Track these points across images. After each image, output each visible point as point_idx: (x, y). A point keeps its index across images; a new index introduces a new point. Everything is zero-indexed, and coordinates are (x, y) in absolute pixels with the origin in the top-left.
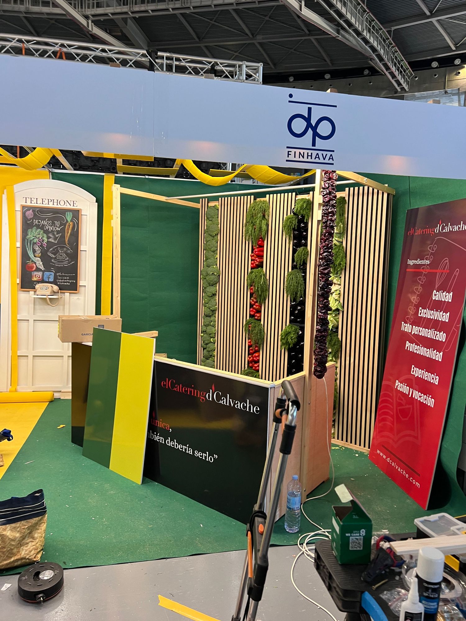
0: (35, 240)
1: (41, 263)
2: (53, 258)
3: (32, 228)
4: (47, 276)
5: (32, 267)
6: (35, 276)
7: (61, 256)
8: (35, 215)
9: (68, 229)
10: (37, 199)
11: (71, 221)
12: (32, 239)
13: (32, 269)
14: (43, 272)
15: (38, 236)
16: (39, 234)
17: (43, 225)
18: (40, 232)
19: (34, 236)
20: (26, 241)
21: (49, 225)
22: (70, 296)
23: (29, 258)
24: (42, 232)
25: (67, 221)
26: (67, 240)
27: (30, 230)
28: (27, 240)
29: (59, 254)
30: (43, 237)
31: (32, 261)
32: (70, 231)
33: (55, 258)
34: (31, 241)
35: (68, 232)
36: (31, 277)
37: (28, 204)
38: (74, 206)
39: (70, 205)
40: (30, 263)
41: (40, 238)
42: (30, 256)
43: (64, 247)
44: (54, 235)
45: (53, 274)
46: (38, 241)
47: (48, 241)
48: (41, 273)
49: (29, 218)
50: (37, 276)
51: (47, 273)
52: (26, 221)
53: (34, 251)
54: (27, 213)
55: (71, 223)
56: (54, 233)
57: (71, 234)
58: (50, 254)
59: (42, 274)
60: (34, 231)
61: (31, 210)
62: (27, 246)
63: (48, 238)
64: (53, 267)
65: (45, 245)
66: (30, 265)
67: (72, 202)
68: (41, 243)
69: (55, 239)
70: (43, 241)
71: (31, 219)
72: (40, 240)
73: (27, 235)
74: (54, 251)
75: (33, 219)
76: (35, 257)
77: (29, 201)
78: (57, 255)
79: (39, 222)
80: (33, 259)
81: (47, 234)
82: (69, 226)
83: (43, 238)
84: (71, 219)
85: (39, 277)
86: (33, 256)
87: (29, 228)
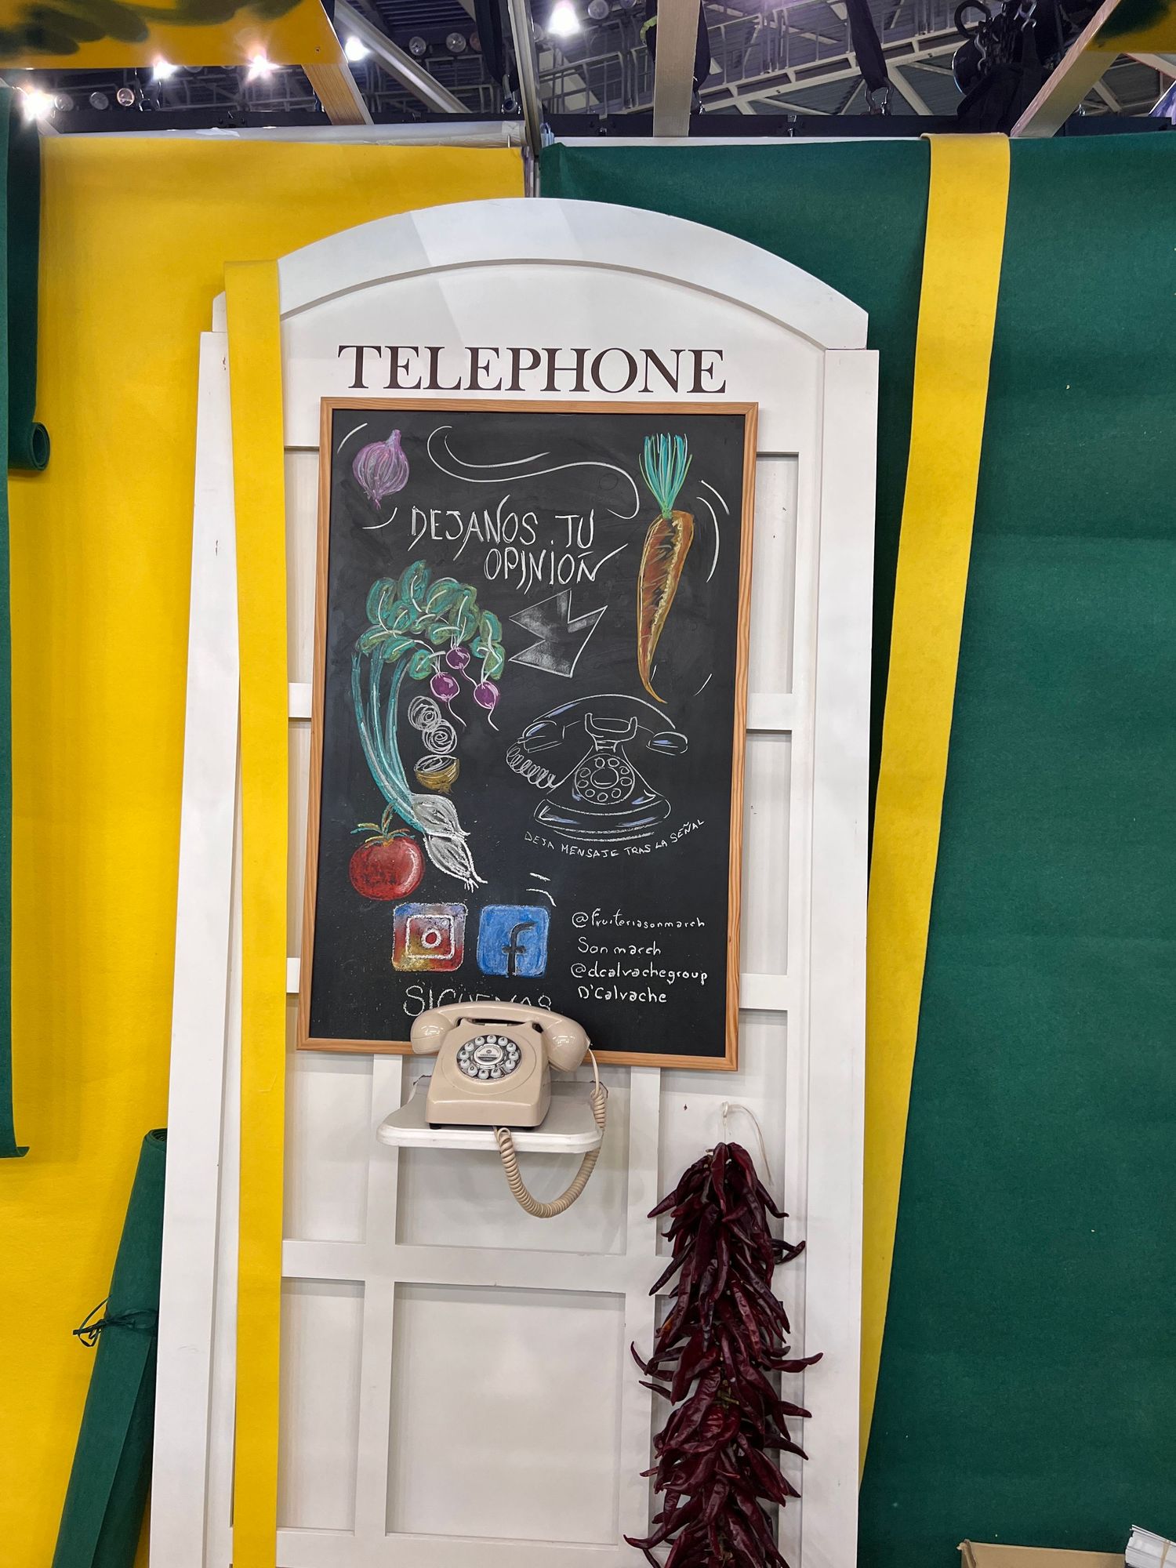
0: (423, 664)
1: (459, 837)
2: (543, 794)
3: (397, 574)
4: (501, 932)
5: (394, 871)
6: (417, 933)
7: (606, 775)
8: (419, 470)
9: (658, 570)
10: (434, 352)
11: (681, 503)
12: (395, 651)
13: (396, 880)
14: (475, 901)
15: (438, 633)
16: (446, 618)
17: (479, 548)
18: (453, 596)
19: (409, 634)
20: (357, 671)
21: (516, 544)
22: (663, 1088)
23: (374, 802)
24: (468, 597)
25: (651, 508)
26: (645, 658)
27: (382, 590)
28: (366, 660)
29: (590, 764)
30: (477, 633)
31: (398, 822)
32: (670, 585)
33: (562, 796)
34: (389, 668)
35: (659, 593)
36: (386, 941)
37: (376, 389)
38: (697, 388)
39: (674, 384)
40: (382, 840)
41: (455, 646)
42: (383, 782)
43: (625, 709)
44: (551, 615)
45: (542, 916)
46: (437, 667)
47: (509, 669)
48: (460, 907)
49: (378, 494)
50: (431, 938)
51: (500, 916)
52: (358, 525)
53: (412, 748)
54: (362, 457)
55: (679, 523)
56: (554, 604)
57: (678, 608)
58: (527, 769)
59: (462, 917)
60: (410, 593)
61: (394, 438)
62: (359, 709)
63: (514, 641)
64: (549, 861)
65: (486, 695)
66: (379, 856)
67: (688, 360)
68: (463, 683)
69: (563, 648)
70: (476, 664)
71: (388, 502)
72: (454, 658)
73: (365, 624)
74: (555, 744)
75: (402, 501)
76: (417, 787)
77: (377, 369)
78: (576, 770)
79: (447, 524)
80: (404, 808)
81: (503, 619)
82: (668, 542)
83: (476, 648)
84: (677, 487)
85: (445, 946)
86: (403, 786)
87: (379, 576)
